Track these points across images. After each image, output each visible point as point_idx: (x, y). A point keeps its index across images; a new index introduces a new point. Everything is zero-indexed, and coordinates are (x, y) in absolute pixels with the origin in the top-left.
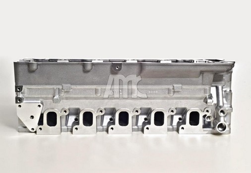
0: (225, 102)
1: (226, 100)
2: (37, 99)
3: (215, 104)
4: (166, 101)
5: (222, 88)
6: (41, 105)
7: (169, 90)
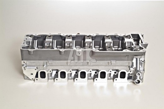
0: (140, 67)
1: (141, 66)
2: (34, 66)
3: (135, 68)
4: (107, 67)
5: (140, 59)
6: (37, 69)
7: (108, 62)
